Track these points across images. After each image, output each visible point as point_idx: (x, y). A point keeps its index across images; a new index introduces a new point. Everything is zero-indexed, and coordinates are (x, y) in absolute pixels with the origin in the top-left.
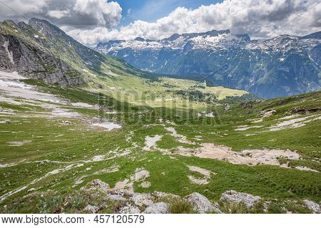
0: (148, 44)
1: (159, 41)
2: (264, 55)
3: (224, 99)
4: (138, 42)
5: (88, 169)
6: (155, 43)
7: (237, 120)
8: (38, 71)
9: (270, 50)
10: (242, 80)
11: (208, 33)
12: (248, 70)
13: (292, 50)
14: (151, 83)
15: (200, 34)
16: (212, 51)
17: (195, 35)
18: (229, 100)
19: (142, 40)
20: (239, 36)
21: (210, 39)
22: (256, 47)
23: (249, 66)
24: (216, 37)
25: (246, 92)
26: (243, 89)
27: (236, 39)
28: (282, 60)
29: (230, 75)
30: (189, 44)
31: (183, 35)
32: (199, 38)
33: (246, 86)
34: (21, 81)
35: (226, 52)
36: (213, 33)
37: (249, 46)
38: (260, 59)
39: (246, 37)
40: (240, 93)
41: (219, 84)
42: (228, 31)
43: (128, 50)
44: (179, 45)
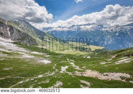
0: (63, 29)
1: (67, 28)
2: (110, 32)
4: (59, 28)
5: (36, 81)
6: (66, 28)
7: (100, 59)
8: (19, 39)
9: (112, 30)
10: (101, 42)
11: (86, 25)
12: (104, 39)
13: (121, 30)
16: (88, 31)
17: (81, 25)
18: (97, 51)
19: (61, 27)
20: (99, 25)
21: (87, 27)
22: (106, 30)
23: (104, 37)
24: (90, 26)
25: (104, 48)
26: (102, 46)
27: (98, 26)
28: (117, 34)
29: (96, 41)
30: (79, 29)
31: (77, 25)
32: (83, 26)
33: (103, 45)
34: (12, 43)
35: (94, 32)
36: (89, 25)
37: (103, 29)
38: (108, 34)
39: (102, 26)
40: (101, 48)
41: (92, 44)
42: (94, 24)
43: (55, 31)
44: (75, 29)
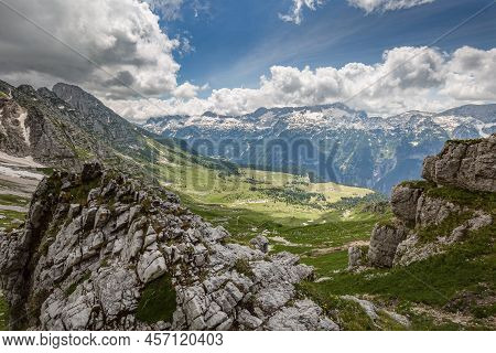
0: (221, 122)
1: (237, 118)
2: (389, 136)
3: (339, 202)
4: (208, 118)
6: (232, 119)
8: (64, 157)
9: (397, 130)
11: (307, 108)
13: (427, 131)
15: (297, 109)
16: (314, 132)
17: (290, 110)
18: (346, 202)
19: (214, 115)
21: (310, 115)
22: (376, 127)
23: (369, 154)
24: (319, 113)
25: (371, 191)
26: (363, 185)
28: (415, 144)
29: (343, 167)
30: (282, 123)
31: (273, 110)
32: (296, 114)
33: (369, 182)
34: (39, 169)
35: (335, 134)
38: (384, 143)
40: (362, 192)
42: (335, 106)
43: (191, 130)
44: (268, 123)
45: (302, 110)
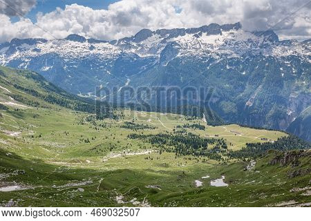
0: (92, 48)
1: (113, 42)
2: (307, 65)
3: (243, 150)
4: (73, 43)
6: (105, 45)
7: (273, 191)
10: (272, 111)
11: (204, 29)
12: (282, 93)
14: (99, 122)
15: (190, 31)
16: (212, 60)
17: (181, 32)
18: (253, 150)
19: (82, 39)
20: (256, 33)
21: (206, 39)
22: (290, 53)
23: (281, 86)
24: (218, 36)
25: (284, 135)
26: (276, 128)
27: (254, 38)
29: (249, 103)
30: (170, 48)
31: (158, 32)
32: (188, 38)
33: (282, 123)
35: (238, 62)
36: (213, 29)
37: (277, 51)
38: (299, 72)
39: (271, 35)
40: (272, 136)
41: (230, 119)
42: (238, 26)
43: (52, 58)
44: (152, 50)
45: (196, 32)
